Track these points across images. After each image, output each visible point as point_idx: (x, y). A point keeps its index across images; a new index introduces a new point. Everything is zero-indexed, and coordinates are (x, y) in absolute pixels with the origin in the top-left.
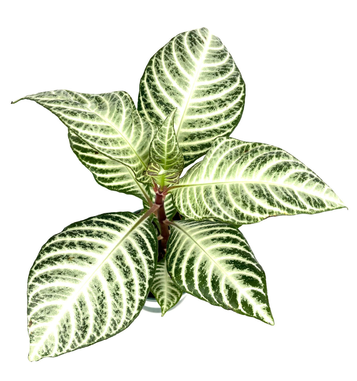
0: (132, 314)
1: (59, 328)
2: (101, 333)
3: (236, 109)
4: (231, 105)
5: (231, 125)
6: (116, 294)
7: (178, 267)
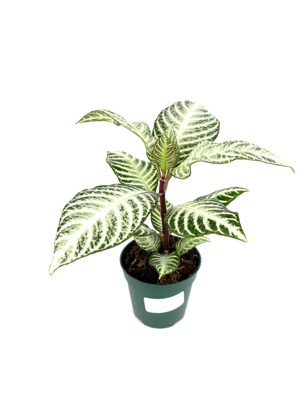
0: (135, 227)
1: (79, 239)
2: (110, 242)
3: (214, 131)
4: (210, 130)
5: (211, 139)
6: (125, 218)
7: (173, 219)
